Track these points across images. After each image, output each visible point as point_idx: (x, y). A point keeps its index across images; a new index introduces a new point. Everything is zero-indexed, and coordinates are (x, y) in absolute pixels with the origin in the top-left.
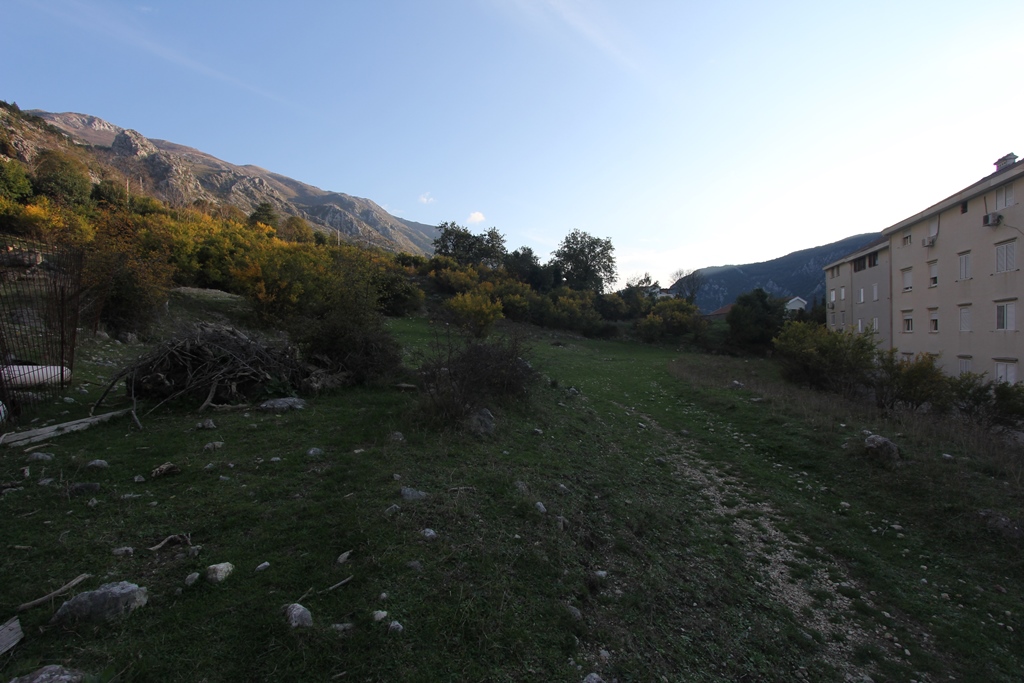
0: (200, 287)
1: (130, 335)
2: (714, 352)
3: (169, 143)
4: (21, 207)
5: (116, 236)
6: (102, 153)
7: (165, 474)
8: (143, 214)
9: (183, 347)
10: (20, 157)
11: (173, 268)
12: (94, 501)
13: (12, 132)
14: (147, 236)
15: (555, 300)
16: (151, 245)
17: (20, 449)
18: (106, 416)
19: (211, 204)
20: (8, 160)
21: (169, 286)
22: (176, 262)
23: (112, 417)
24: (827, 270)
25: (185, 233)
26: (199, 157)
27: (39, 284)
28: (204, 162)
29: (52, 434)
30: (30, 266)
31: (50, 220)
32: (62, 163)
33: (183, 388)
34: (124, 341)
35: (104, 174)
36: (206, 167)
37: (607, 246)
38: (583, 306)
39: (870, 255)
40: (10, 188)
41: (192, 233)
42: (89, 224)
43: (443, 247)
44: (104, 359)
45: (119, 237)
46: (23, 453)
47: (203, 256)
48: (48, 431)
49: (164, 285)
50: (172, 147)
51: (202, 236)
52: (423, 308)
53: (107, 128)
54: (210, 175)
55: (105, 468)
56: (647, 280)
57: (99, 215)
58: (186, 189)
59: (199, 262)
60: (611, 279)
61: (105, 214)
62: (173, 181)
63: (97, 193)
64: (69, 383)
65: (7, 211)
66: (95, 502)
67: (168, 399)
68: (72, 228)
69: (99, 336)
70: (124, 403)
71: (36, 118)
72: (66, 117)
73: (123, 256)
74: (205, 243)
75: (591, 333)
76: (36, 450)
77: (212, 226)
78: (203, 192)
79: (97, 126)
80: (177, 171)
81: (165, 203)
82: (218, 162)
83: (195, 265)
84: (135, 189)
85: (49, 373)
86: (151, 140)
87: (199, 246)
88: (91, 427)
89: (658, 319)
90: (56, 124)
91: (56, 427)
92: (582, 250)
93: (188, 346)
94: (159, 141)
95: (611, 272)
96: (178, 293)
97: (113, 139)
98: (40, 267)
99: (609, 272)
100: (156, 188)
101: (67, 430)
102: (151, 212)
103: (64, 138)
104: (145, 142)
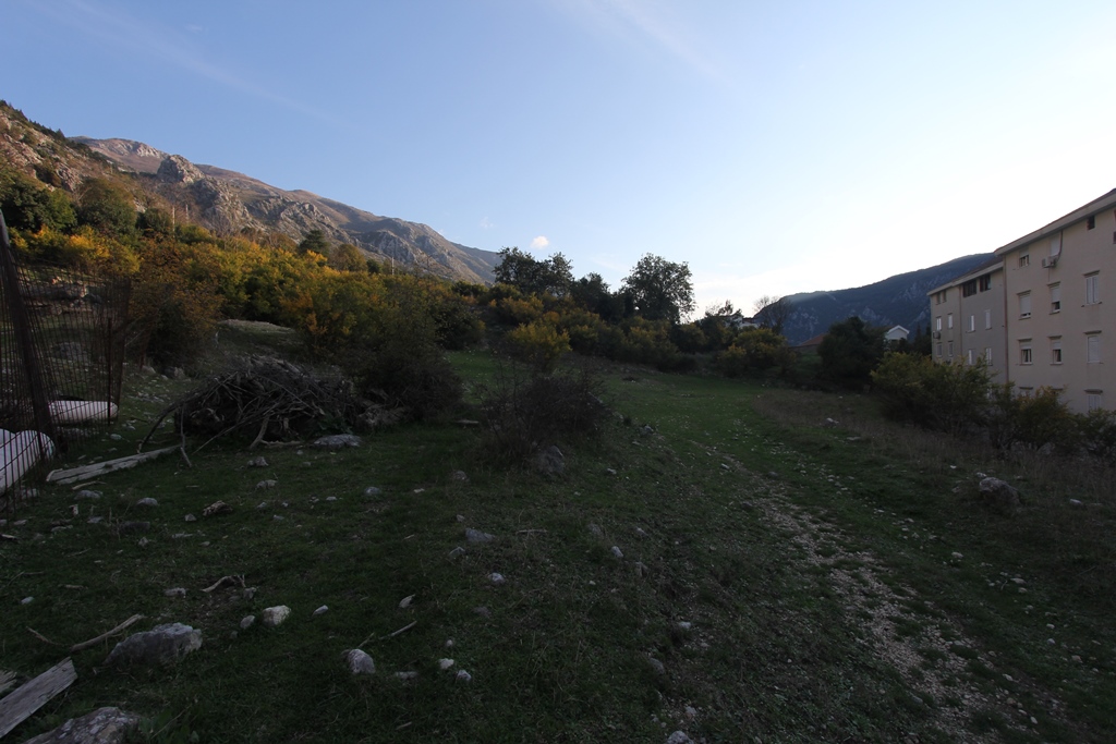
0: (249, 319)
1: (177, 370)
2: (803, 387)
3: (217, 169)
4: (66, 237)
5: (163, 265)
6: (147, 180)
7: (216, 514)
8: (189, 243)
9: (233, 381)
10: (65, 186)
11: (221, 298)
12: (144, 541)
13: (57, 160)
14: (193, 266)
15: (627, 330)
16: (198, 276)
17: (68, 487)
18: (154, 453)
19: (260, 232)
20: (53, 189)
21: (216, 318)
22: (224, 293)
23: (161, 455)
24: (932, 295)
25: (233, 263)
26: (247, 183)
27: (86, 317)
28: (252, 188)
29: (100, 472)
30: (73, 299)
31: (95, 250)
32: (107, 191)
33: (233, 424)
34: (171, 376)
35: (149, 202)
36: (255, 193)
37: (684, 272)
38: (658, 337)
39: (981, 278)
40: (55, 218)
41: (239, 262)
42: (135, 254)
43: (504, 275)
44: (151, 395)
45: (166, 267)
46: (71, 491)
47: (251, 287)
48: (96, 469)
49: (211, 317)
50: (219, 173)
51: (250, 266)
52: (483, 340)
53: (152, 153)
54: (258, 201)
55: (155, 507)
56: (729, 308)
57: (145, 245)
58: (233, 217)
59: (247, 293)
60: (688, 308)
61: (152, 243)
62: (219, 209)
63: (143, 222)
64: (116, 419)
65: (52, 242)
66: (146, 541)
67: (218, 436)
68: (116, 258)
69: (145, 371)
70: (174, 439)
71: (80, 145)
72: (110, 143)
73: (170, 287)
74: (253, 273)
75: (665, 366)
76: (83, 488)
77: (260, 255)
78: (251, 219)
79: (142, 152)
80: (224, 197)
81: (211, 232)
82: (266, 188)
83: (244, 296)
84: (181, 217)
85: (95, 408)
86: (197, 166)
87: (248, 276)
88: (140, 465)
89: (741, 351)
90: (101, 151)
91: (103, 464)
92: (656, 276)
93: (238, 380)
94: (205, 167)
95: (688, 300)
96: (227, 325)
97: (158, 165)
98: (84, 299)
99: (686, 299)
100: (203, 216)
101: (115, 468)
102: (198, 241)
103: (109, 165)
104: (191, 168)
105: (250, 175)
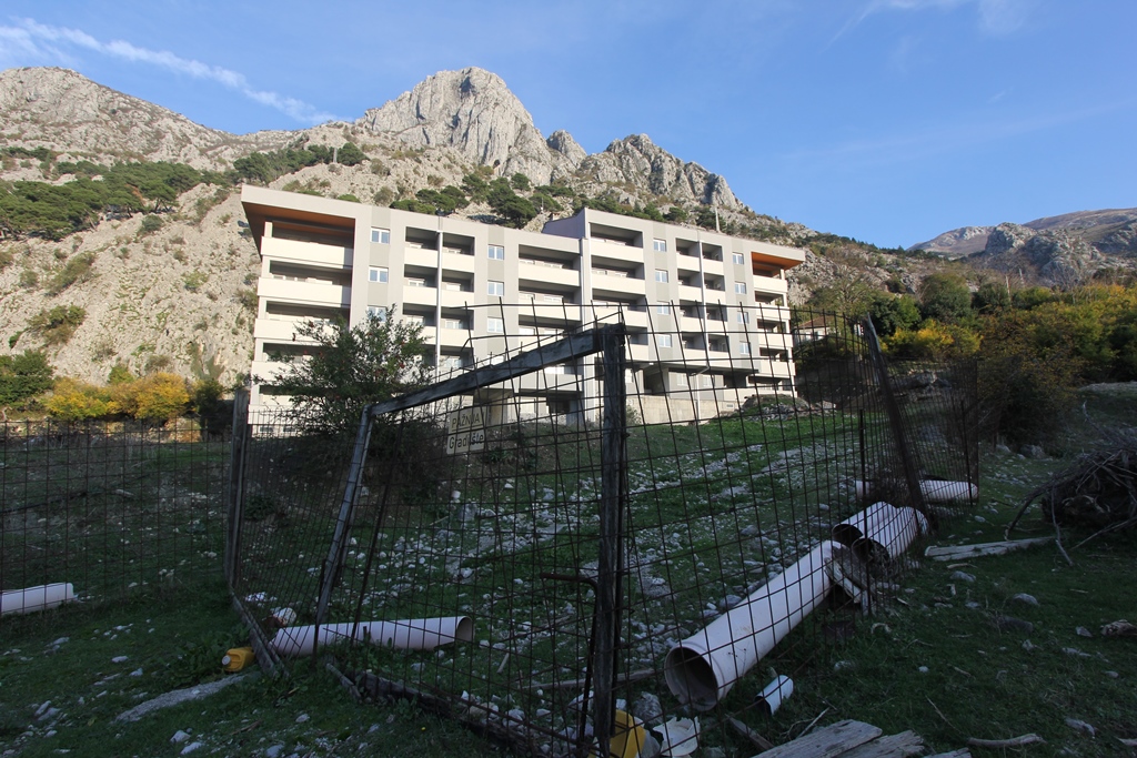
0: (1120, 380)
1: (1034, 449)
3: (1050, 219)
4: (914, 333)
5: (1006, 338)
6: (977, 260)
8: (1029, 308)
9: (1118, 462)
10: (909, 290)
11: (1078, 362)
12: (1028, 645)
13: (901, 271)
14: (1037, 331)
16: (1045, 341)
17: (943, 565)
18: (1025, 542)
19: (1120, 269)
20: (900, 296)
21: (1074, 385)
22: (1079, 354)
23: (1031, 545)
25: (1087, 316)
26: (1092, 219)
27: (939, 401)
28: (1100, 222)
29: (970, 554)
30: (927, 384)
31: (939, 339)
32: (942, 283)
33: (1125, 518)
34: (1028, 455)
35: (980, 279)
36: (1105, 226)
40: (904, 319)
41: (1096, 314)
42: (973, 334)
44: (1009, 476)
45: (1010, 340)
46: (947, 569)
47: (1119, 340)
48: (966, 551)
49: (1069, 385)
50: (1053, 222)
51: (1112, 315)
53: (978, 232)
54: (1111, 234)
55: (1035, 607)
57: (981, 322)
58: (1079, 264)
59: (1113, 349)
61: (991, 319)
62: (1060, 260)
63: (978, 301)
64: (977, 500)
65: (904, 340)
66: (1031, 645)
67: (1105, 530)
68: (957, 341)
69: (1000, 450)
70: (1043, 528)
71: (916, 252)
72: (939, 240)
73: (1016, 360)
74: (1119, 321)
76: (957, 569)
77: (1126, 297)
78: (1104, 259)
79: (969, 235)
80: (1063, 246)
81: (1053, 288)
82: (1121, 214)
83: (1109, 353)
84: (1015, 284)
85: (957, 489)
86: (1026, 225)
87: (1111, 328)
88: (1009, 553)
90: (931, 250)
91: (972, 547)
93: (1125, 460)
94: (1035, 222)
96: (1091, 392)
97: (985, 241)
98: (934, 385)
100: (1040, 275)
101: (984, 553)
102: (1038, 303)
103: (941, 259)
104: (1020, 230)
105: (1092, 210)
